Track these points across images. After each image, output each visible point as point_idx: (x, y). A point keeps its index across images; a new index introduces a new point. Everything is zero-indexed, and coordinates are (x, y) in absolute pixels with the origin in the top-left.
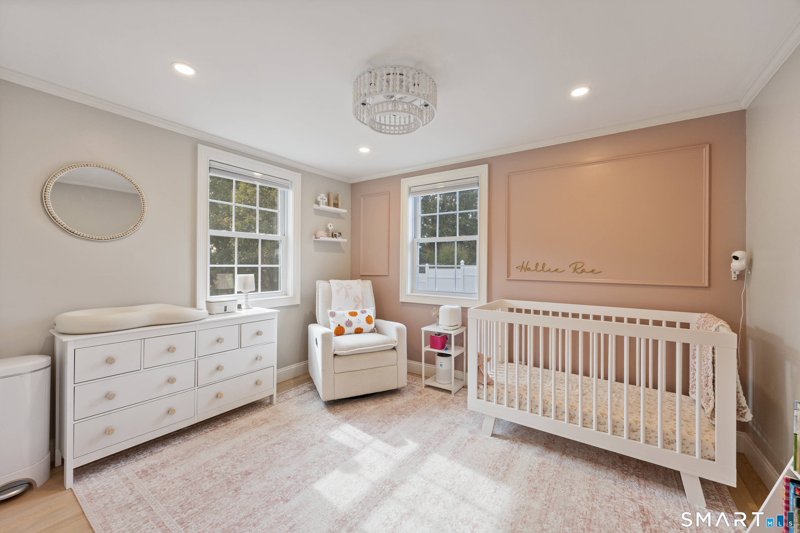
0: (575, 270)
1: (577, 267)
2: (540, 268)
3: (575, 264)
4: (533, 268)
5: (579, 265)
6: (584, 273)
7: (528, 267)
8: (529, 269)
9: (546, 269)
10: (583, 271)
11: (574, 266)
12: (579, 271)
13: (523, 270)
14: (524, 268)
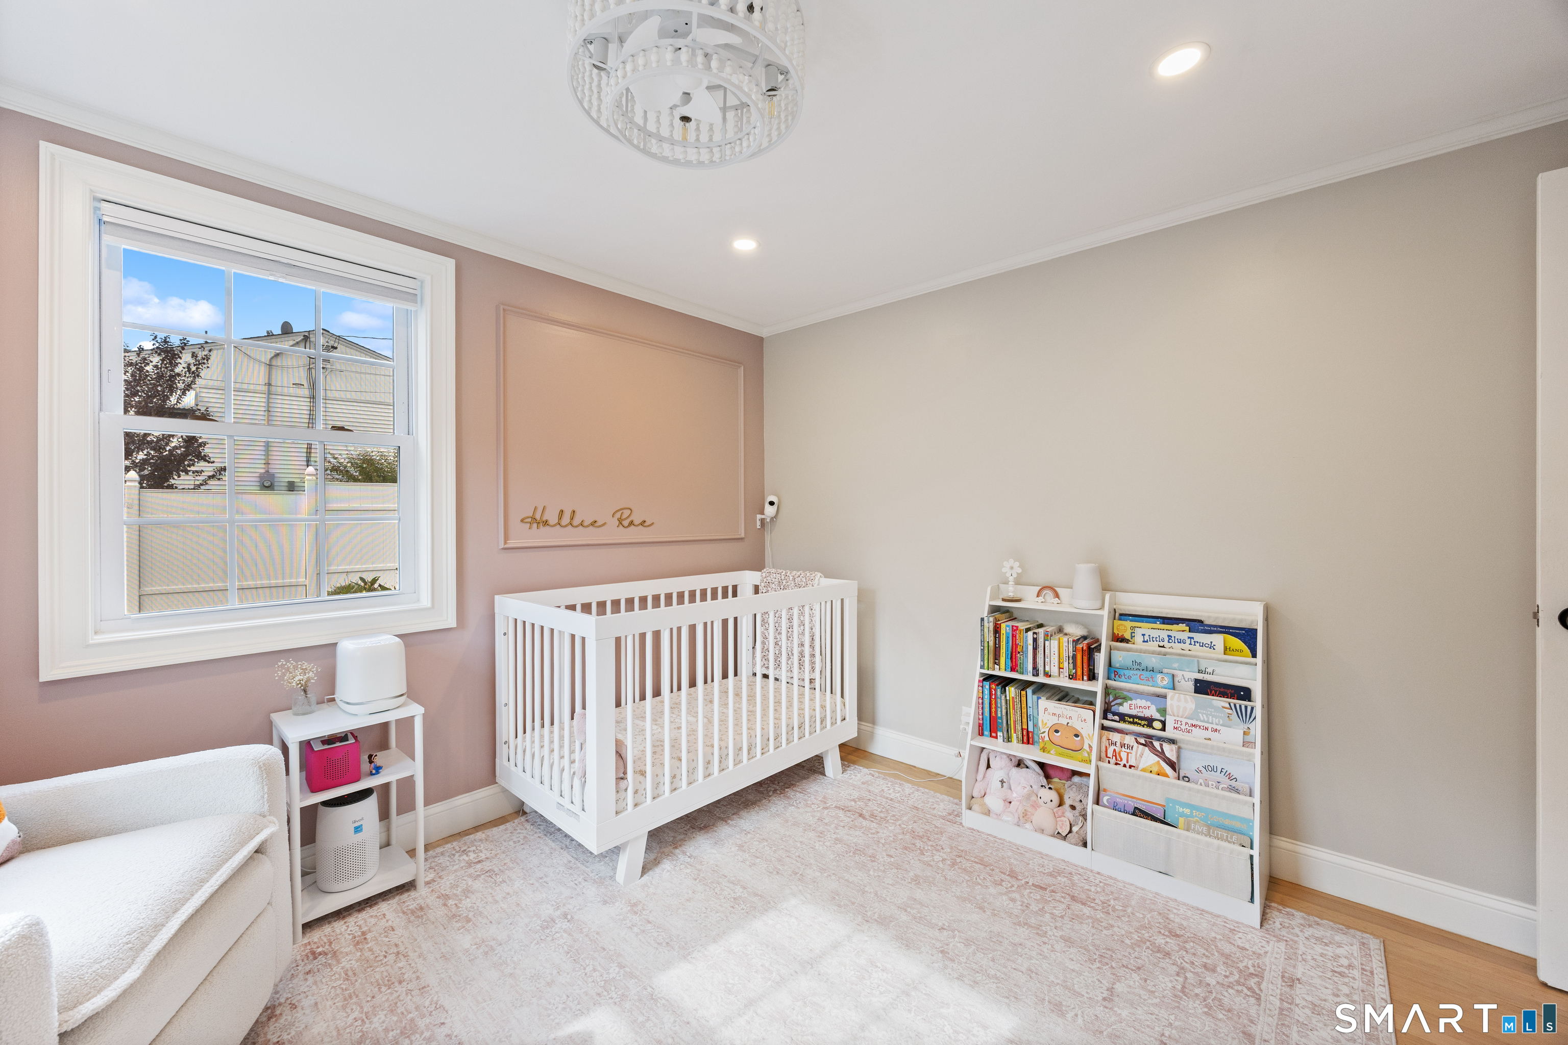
0: (620, 521)
1: (624, 516)
2: (566, 520)
3: (621, 512)
4: (553, 520)
5: (627, 513)
6: (632, 527)
7: (544, 519)
8: (546, 523)
9: (576, 522)
10: (631, 523)
11: (618, 515)
12: (626, 523)
13: (535, 525)
14: (537, 521)
